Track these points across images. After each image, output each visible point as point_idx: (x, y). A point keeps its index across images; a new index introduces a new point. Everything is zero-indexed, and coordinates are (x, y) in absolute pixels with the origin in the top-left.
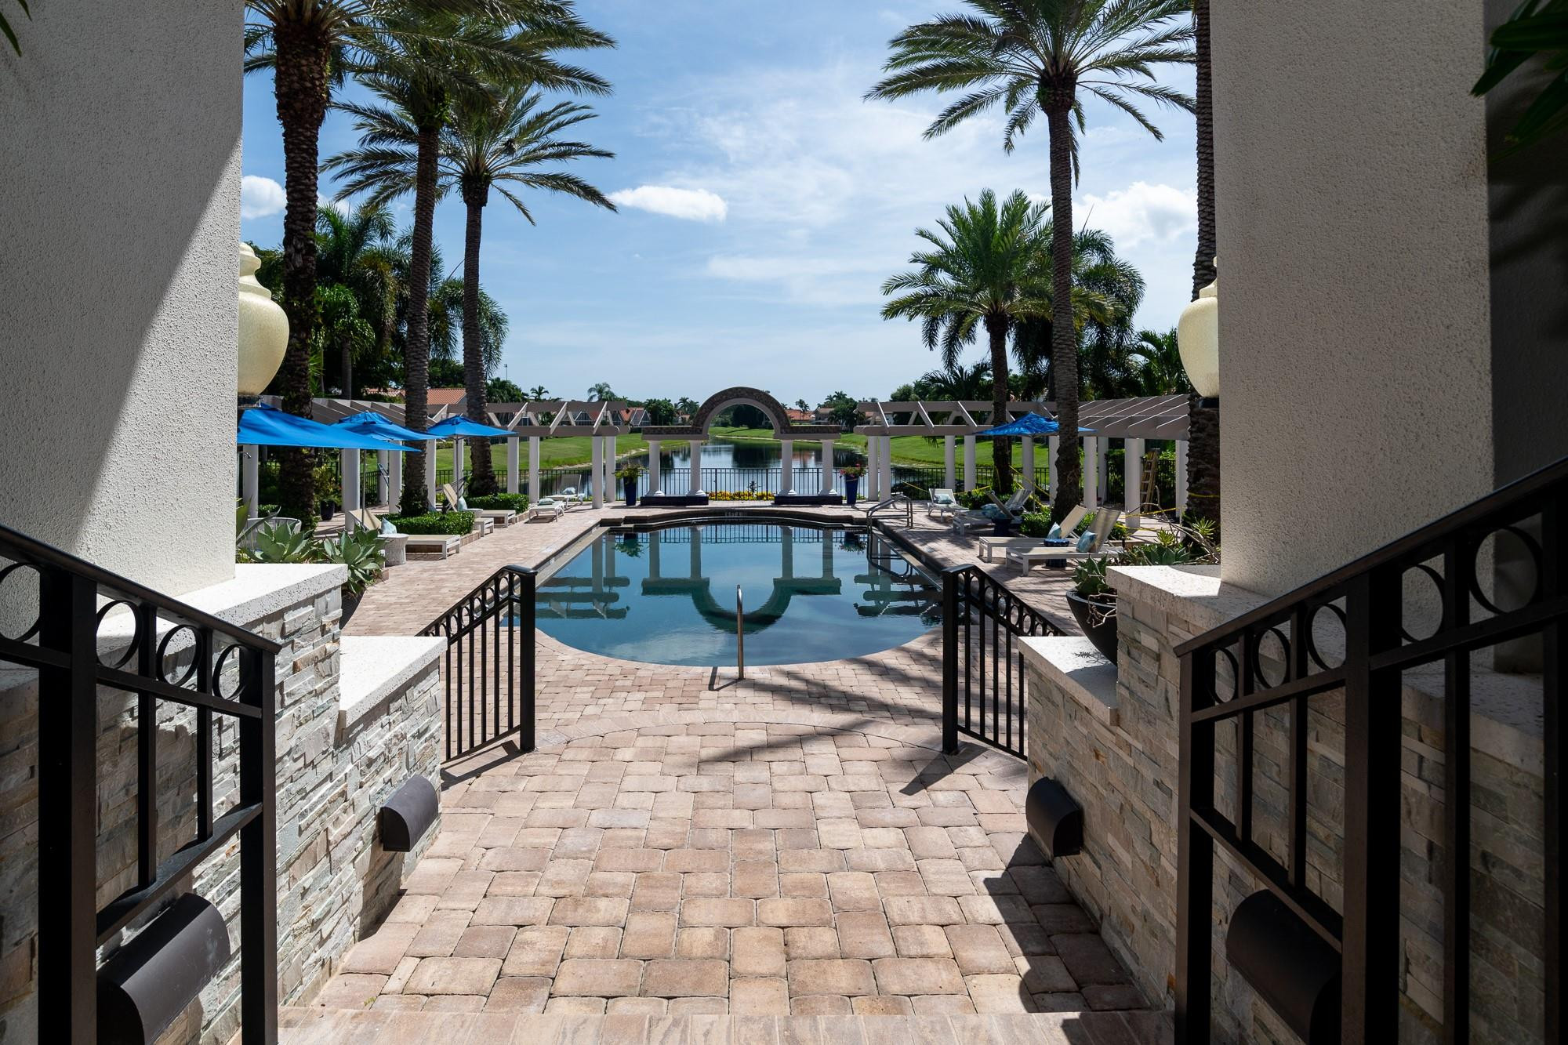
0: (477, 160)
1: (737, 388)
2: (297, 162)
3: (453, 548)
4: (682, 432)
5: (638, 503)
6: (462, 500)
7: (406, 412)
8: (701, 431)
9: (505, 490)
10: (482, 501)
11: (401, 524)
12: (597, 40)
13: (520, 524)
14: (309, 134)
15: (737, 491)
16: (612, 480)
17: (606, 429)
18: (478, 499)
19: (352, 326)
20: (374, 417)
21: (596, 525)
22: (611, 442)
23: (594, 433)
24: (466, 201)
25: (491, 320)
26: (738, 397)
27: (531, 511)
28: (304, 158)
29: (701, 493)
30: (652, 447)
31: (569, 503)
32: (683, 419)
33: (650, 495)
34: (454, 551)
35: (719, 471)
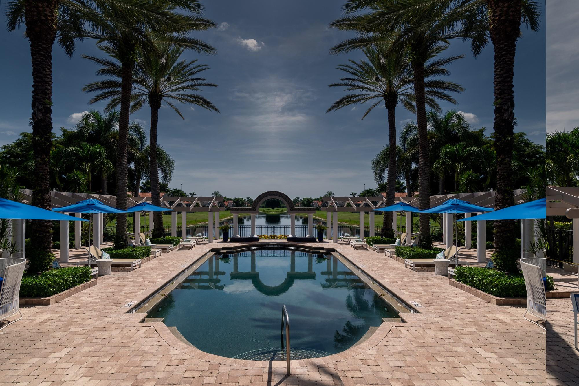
0: (156, 87)
1: (271, 192)
2: (38, 61)
3: (138, 265)
4: (247, 210)
5: (229, 240)
6: (148, 240)
7: (117, 199)
8: (256, 210)
9: (170, 234)
10: (158, 240)
11: (113, 253)
12: (208, 24)
13: (175, 251)
14: (45, 46)
15: (271, 235)
16: (218, 231)
17: (214, 209)
18: (156, 239)
19: (103, 163)
20: (95, 202)
21: (209, 251)
22: (217, 214)
23: (209, 210)
24: (151, 106)
25: (167, 163)
26: (271, 195)
27: (180, 245)
28: (42, 59)
29: (256, 236)
30: (235, 216)
31: (199, 240)
32: (247, 205)
33: (234, 237)
34: (138, 266)
35: (263, 226)
